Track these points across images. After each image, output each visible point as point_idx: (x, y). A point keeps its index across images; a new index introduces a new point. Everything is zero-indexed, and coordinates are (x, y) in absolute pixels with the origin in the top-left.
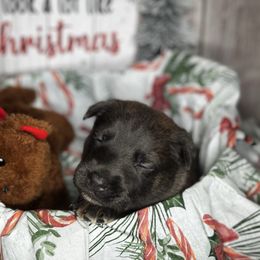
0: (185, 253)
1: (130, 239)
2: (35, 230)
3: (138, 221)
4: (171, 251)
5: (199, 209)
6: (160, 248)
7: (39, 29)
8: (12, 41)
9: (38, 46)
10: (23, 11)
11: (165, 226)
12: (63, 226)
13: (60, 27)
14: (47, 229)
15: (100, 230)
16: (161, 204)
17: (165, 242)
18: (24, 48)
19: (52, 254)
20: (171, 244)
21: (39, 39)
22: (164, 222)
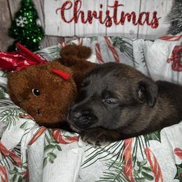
0: (155, 174)
1: (114, 159)
2: (47, 144)
3: (124, 146)
4: (144, 171)
5: (172, 144)
6: (137, 168)
7: (101, 6)
11: (144, 153)
12: (66, 143)
14: (54, 144)
15: (93, 149)
16: (142, 137)
17: (142, 164)
18: (90, 20)
19: (52, 162)
20: (146, 166)
22: (143, 150)
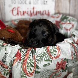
4: (31, 63)
7: (28, 9)
8: (20, 12)
9: (28, 13)
10: (23, 4)
13: (34, 8)
18: (24, 14)
21: (28, 12)
